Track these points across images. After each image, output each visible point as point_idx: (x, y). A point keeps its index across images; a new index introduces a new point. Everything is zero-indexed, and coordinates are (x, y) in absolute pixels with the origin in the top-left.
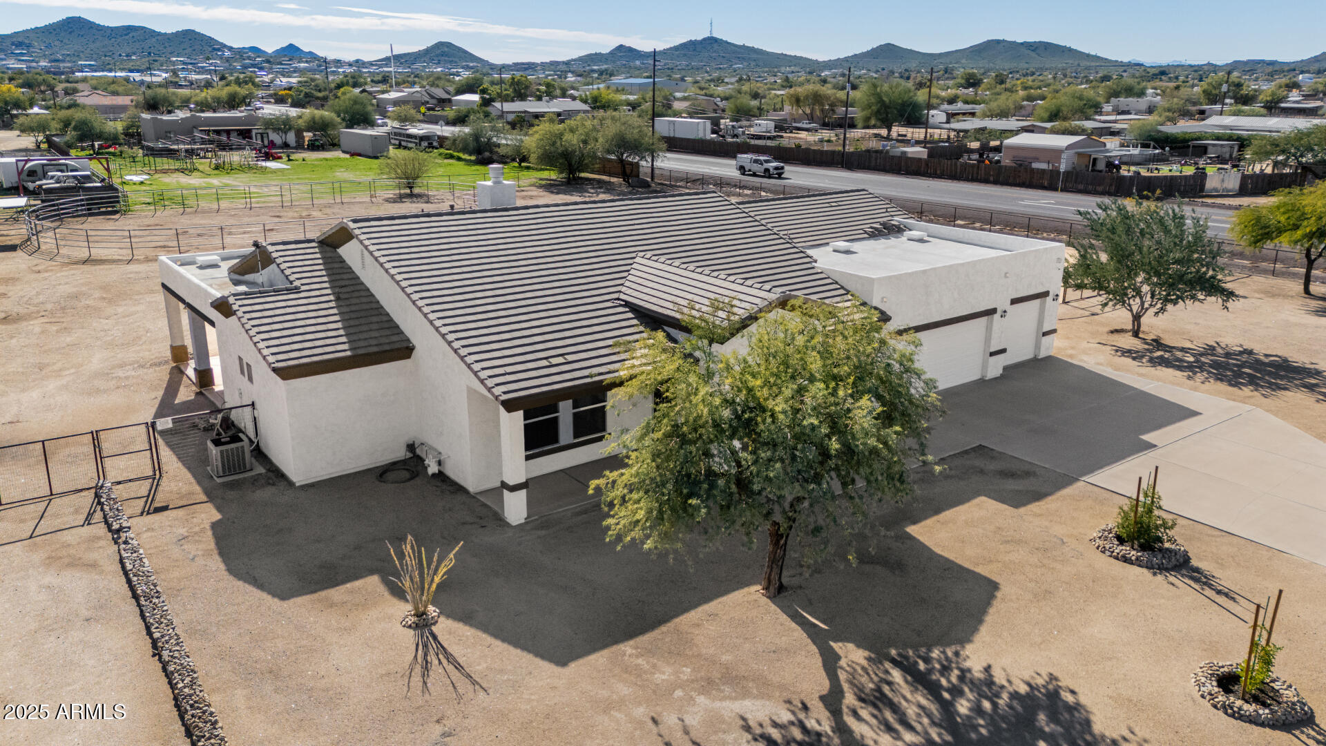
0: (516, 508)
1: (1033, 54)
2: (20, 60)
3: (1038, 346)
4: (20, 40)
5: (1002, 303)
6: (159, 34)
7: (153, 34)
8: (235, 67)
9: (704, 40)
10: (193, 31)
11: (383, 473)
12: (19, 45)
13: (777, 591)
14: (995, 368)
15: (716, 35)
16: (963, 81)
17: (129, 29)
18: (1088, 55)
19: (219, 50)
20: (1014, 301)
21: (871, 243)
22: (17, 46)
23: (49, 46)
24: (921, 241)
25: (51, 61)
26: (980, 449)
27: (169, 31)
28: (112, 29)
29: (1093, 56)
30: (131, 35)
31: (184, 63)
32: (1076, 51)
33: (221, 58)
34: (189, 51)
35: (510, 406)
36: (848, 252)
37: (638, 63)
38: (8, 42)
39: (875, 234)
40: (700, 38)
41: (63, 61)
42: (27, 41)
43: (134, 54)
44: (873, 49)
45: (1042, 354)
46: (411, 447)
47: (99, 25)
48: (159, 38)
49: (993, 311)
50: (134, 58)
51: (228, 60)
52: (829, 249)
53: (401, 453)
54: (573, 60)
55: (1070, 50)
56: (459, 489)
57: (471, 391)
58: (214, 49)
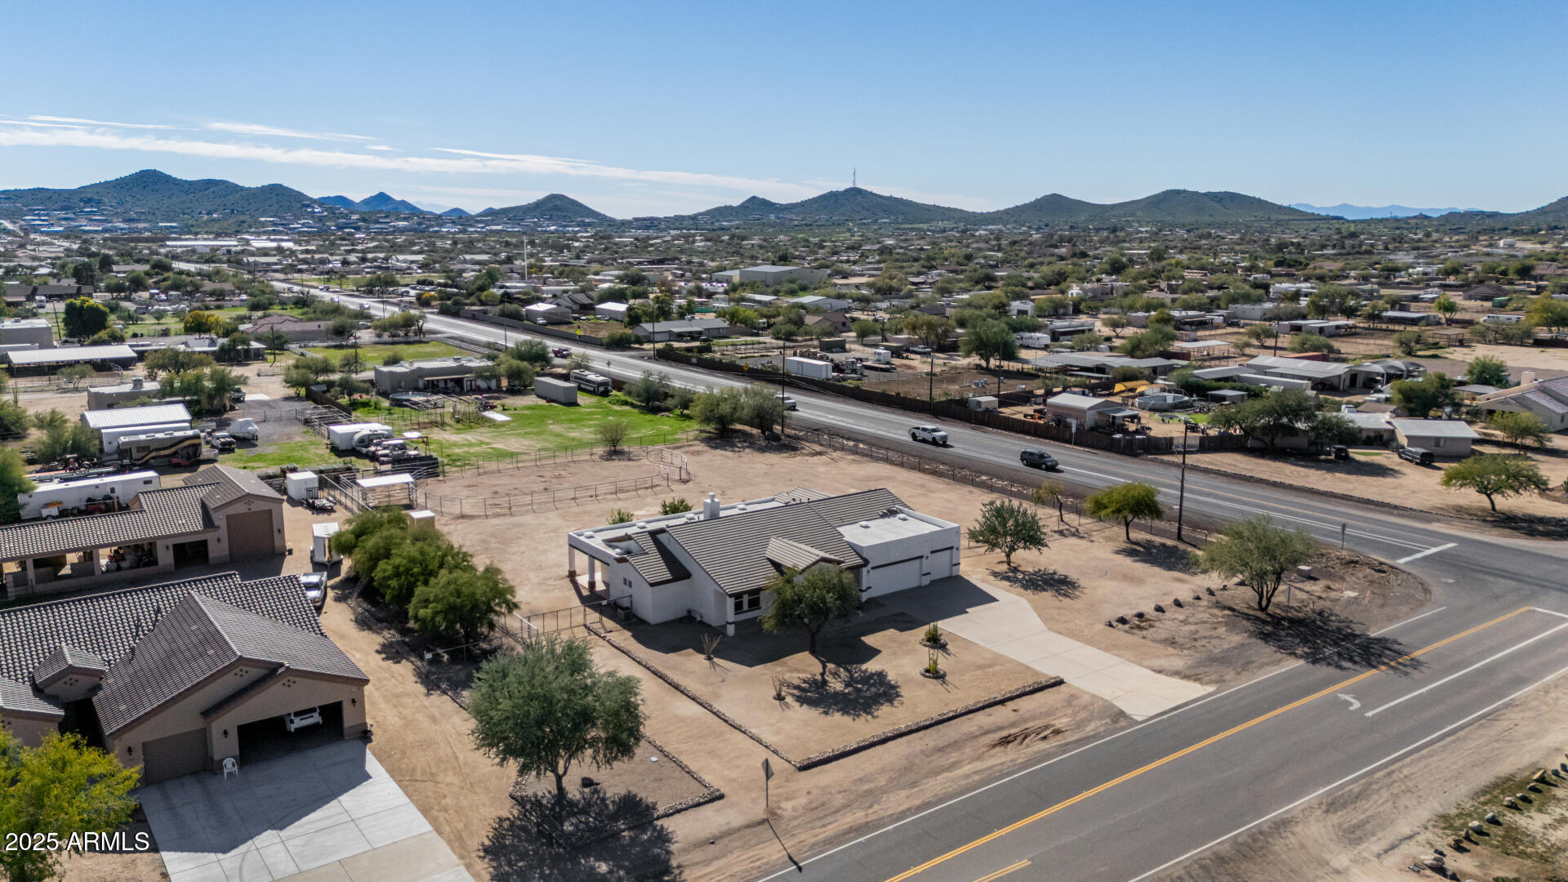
0: (731, 630)
1: (1218, 206)
2: (91, 220)
3: (951, 570)
4: (89, 196)
5: (926, 553)
6: (242, 189)
7: (236, 188)
8: (329, 227)
9: (847, 191)
10: (281, 185)
11: (681, 620)
12: (89, 201)
13: (813, 653)
14: (926, 581)
15: (860, 185)
16: (1107, 267)
17: (209, 183)
18: (1281, 207)
19: (308, 206)
20: (932, 552)
21: (881, 521)
22: (85, 202)
23: (121, 203)
24: (904, 519)
25: (125, 221)
26: (902, 614)
27: (253, 186)
28: (191, 183)
29: (1285, 208)
30: (211, 190)
31: (274, 224)
32: (1266, 202)
33: (313, 218)
34: (276, 206)
35: (731, 596)
36: (866, 527)
37: (772, 216)
38: (76, 199)
39: (884, 516)
40: (842, 189)
41: (138, 221)
42: (96, 197)
43: (215, 211)
44: (1037, 200)
45: (954, 574)
46: (689, 612)
47: (175, 179)
48: (243, 193)
49: (921, 557)
50: (215, 216)
51: (320, 219)
52: (858, 525)
53: (685, 614)
54: (700, 214)
55: (1260, 201)
56: (709, 626)
57: (715, 591)
58: (304, 205)
